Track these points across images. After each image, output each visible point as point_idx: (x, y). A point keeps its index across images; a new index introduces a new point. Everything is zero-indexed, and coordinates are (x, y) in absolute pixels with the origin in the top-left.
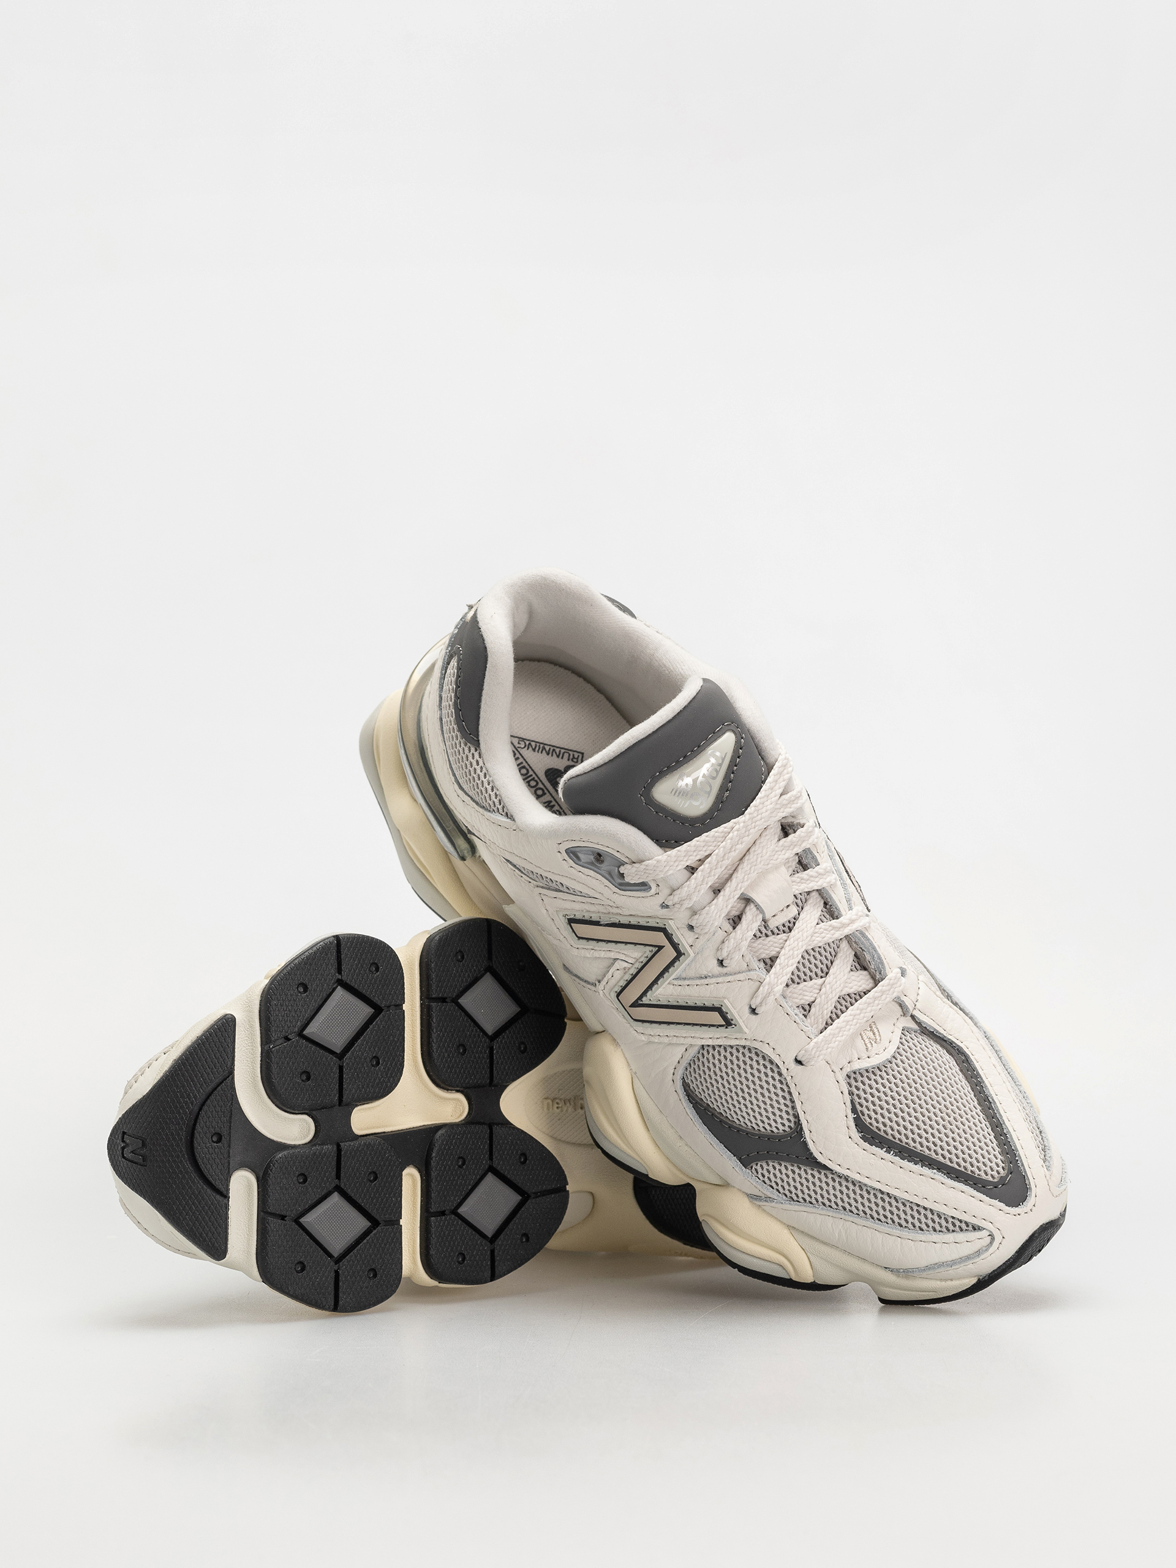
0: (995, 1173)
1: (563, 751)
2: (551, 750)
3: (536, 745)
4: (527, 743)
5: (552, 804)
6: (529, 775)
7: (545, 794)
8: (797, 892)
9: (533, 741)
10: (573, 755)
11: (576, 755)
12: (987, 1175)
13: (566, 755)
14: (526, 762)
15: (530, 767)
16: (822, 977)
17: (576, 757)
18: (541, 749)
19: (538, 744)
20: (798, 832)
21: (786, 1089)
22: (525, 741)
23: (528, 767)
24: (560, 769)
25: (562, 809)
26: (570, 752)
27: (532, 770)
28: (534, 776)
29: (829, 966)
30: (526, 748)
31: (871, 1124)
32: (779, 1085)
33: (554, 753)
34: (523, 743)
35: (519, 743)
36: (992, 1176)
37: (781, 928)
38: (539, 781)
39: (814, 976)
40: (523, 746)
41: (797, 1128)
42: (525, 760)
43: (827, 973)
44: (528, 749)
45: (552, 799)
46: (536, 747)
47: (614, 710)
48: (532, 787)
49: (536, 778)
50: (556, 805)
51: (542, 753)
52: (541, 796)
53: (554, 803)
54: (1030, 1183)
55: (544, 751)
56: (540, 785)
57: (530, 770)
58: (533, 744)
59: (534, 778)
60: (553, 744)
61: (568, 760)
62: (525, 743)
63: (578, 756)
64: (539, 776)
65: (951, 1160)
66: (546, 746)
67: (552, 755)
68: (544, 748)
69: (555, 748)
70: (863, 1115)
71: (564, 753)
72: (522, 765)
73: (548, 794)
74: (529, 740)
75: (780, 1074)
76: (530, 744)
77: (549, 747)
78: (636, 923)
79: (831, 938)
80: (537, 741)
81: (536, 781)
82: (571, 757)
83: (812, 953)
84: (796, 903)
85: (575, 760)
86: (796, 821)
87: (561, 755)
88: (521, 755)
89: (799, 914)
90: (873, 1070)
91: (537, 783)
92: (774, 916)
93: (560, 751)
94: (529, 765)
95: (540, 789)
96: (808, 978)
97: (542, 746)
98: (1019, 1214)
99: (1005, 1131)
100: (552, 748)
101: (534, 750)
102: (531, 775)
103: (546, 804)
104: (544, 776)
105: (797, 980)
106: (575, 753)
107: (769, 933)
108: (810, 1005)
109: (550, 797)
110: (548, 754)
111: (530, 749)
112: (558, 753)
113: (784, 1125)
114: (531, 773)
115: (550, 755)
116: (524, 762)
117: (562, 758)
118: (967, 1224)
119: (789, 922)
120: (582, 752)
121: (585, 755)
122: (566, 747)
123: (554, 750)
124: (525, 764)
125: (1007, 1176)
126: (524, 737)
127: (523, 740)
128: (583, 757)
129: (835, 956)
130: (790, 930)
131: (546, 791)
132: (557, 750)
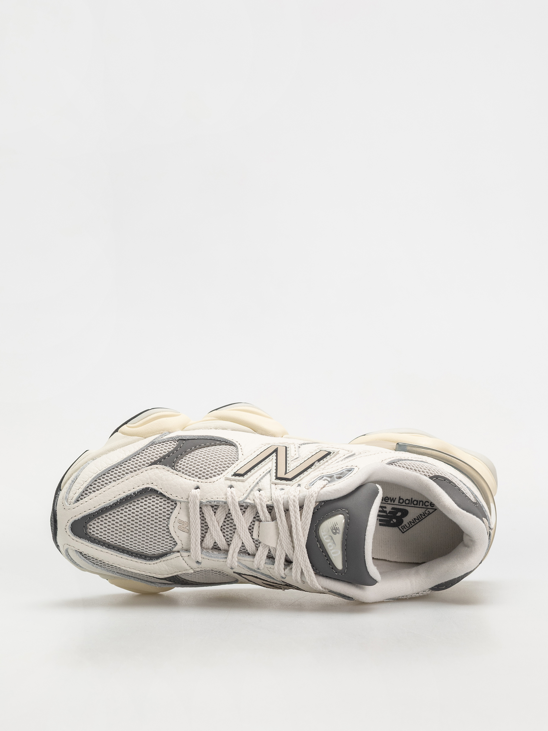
0: (91, 527)
1: (411, 526)
2: (415, 522)
3: (422, 517)
4: (426, 515)
5: (392, 501)
6: (412, 503)
7: (399, 503)
8: (261, 544)
9: (425, 518)
10: (406, 529)
11: (405, 530)
12: (93, 523)
13: (408, 526)
14: (418, 507)
15: (415, 507)
16: (222, 527)
17: (404, 529)
18: (419, 518)
19: (422, 519)
20: (283, 566)
21: (193, 476)
22: (427, 515)
23: (415, 506)
24: (404, 518)
25: (387, 504)
26: (408, 528)
27: (413, 507)
28: (410, 505)
29: (223, 534)
30: (424, 513)
31: (151, 496)
32: (196, 474)
33: (413, 522)
34: (427, 513)
35: (429, 511)
36: (91, 525)
37: (252, 526)
38: (406, 505)
39: (225, 524)
40: (426, 512)
41: (174, 468)
42: (420, 507)
43: (221, 530)
44: (423, 513)
45: (394, 503)
46: (421, 516)
47: (411, 562)
48: (406, 500)
49: (408, 505)
50: (391, 503)
51: (417, 517)
52: (399, 500)
53: (392, 503)
54: (76, 538)
55: (417, 518)
56: (404, 504)
57: (414, 506)
58: (424, 517)
59: (409, 504)
60: (416, 525)
61: (405, 525)
62: (427, 514)
63: (403, 530)
64: (408, 507)
65: (110, 514)
66: (418, 521)
67: (412, 520)
68: (418, 519)
69: (415, 524)
70: (157, 496)
71: (410, 526)
72: (418, 504)
73: (398, 504)
74: (427, 516)
75: (199, 478)
76: (425, 515)
77: (417, 522)
78: (304, 473)
79: (233, 543)
80: (424, 520)
81: (407, 504)
82: (406, 527)
83: (233, 531)
84: (257, 541)
85: (403, 527)
86: (288, 568)
87: (410, 524)
88: (423, 508)
89: (252, 538)
90: (170, 515)
91: (406, 503)
92: (259, 527)
93: (412, 525)
94: (416, 507)
95: (403, 503)
96: (226, 520)
97: (420, 520)
98: (68, 522)
99: (104, 547)
100: (416, 523)
101: (421, 515)
102: (411, 504)
103: (394, 499)
104: (406, 509)
105: (229, 515)
106: (406, 530)
107: (254, 520)
108: (215, 512)
109: (396, 504)
110: (414, 519)
111: (422, 514)
112: (412, 523)
113: (181, 464)
114: (412, 505)
115: (413, 519)
116: (419, 506)
117: (408, 523)
118: (81, 499)
119: (252, 532)
120: (404, 533)
121: (402, 533)
122: (411, 529)
123: (414, 523)
124: (418, 506)
125: (86, 531)
126: (429, 516)
127: (429, 514)
128: (402, 531)
129: (226, 540)
130: (249, 529)
131: (399, 504)
132: (413, 524)
